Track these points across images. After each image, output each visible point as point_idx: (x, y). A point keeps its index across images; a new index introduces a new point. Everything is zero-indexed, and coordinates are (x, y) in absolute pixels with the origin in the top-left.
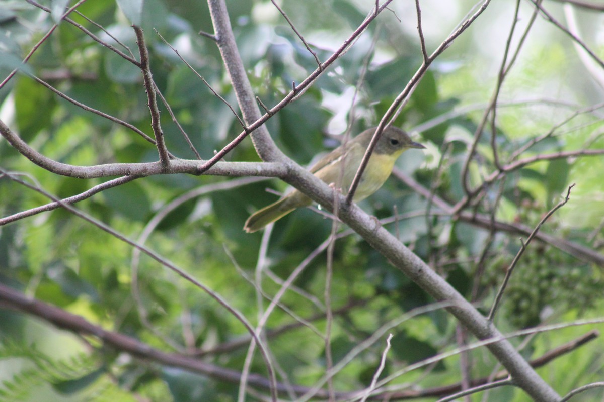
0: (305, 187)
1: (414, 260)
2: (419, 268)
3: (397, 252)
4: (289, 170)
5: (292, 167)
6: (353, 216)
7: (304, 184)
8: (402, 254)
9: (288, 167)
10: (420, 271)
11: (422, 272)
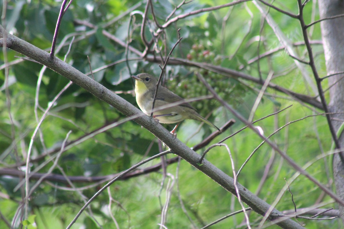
0: (24, 51)
1: (99, 86)
2: (102, 91)
3: (87, 83)
4: (13, 42)
5: (14, 39)
6: (56, 65)
7: (23, 49)
8: (90, 84)
9: (12, 40)
10: (103, 92)
11: (104, 93)
